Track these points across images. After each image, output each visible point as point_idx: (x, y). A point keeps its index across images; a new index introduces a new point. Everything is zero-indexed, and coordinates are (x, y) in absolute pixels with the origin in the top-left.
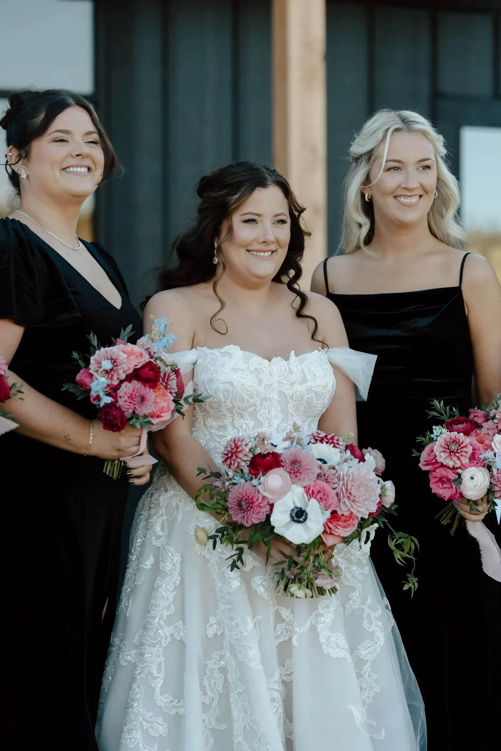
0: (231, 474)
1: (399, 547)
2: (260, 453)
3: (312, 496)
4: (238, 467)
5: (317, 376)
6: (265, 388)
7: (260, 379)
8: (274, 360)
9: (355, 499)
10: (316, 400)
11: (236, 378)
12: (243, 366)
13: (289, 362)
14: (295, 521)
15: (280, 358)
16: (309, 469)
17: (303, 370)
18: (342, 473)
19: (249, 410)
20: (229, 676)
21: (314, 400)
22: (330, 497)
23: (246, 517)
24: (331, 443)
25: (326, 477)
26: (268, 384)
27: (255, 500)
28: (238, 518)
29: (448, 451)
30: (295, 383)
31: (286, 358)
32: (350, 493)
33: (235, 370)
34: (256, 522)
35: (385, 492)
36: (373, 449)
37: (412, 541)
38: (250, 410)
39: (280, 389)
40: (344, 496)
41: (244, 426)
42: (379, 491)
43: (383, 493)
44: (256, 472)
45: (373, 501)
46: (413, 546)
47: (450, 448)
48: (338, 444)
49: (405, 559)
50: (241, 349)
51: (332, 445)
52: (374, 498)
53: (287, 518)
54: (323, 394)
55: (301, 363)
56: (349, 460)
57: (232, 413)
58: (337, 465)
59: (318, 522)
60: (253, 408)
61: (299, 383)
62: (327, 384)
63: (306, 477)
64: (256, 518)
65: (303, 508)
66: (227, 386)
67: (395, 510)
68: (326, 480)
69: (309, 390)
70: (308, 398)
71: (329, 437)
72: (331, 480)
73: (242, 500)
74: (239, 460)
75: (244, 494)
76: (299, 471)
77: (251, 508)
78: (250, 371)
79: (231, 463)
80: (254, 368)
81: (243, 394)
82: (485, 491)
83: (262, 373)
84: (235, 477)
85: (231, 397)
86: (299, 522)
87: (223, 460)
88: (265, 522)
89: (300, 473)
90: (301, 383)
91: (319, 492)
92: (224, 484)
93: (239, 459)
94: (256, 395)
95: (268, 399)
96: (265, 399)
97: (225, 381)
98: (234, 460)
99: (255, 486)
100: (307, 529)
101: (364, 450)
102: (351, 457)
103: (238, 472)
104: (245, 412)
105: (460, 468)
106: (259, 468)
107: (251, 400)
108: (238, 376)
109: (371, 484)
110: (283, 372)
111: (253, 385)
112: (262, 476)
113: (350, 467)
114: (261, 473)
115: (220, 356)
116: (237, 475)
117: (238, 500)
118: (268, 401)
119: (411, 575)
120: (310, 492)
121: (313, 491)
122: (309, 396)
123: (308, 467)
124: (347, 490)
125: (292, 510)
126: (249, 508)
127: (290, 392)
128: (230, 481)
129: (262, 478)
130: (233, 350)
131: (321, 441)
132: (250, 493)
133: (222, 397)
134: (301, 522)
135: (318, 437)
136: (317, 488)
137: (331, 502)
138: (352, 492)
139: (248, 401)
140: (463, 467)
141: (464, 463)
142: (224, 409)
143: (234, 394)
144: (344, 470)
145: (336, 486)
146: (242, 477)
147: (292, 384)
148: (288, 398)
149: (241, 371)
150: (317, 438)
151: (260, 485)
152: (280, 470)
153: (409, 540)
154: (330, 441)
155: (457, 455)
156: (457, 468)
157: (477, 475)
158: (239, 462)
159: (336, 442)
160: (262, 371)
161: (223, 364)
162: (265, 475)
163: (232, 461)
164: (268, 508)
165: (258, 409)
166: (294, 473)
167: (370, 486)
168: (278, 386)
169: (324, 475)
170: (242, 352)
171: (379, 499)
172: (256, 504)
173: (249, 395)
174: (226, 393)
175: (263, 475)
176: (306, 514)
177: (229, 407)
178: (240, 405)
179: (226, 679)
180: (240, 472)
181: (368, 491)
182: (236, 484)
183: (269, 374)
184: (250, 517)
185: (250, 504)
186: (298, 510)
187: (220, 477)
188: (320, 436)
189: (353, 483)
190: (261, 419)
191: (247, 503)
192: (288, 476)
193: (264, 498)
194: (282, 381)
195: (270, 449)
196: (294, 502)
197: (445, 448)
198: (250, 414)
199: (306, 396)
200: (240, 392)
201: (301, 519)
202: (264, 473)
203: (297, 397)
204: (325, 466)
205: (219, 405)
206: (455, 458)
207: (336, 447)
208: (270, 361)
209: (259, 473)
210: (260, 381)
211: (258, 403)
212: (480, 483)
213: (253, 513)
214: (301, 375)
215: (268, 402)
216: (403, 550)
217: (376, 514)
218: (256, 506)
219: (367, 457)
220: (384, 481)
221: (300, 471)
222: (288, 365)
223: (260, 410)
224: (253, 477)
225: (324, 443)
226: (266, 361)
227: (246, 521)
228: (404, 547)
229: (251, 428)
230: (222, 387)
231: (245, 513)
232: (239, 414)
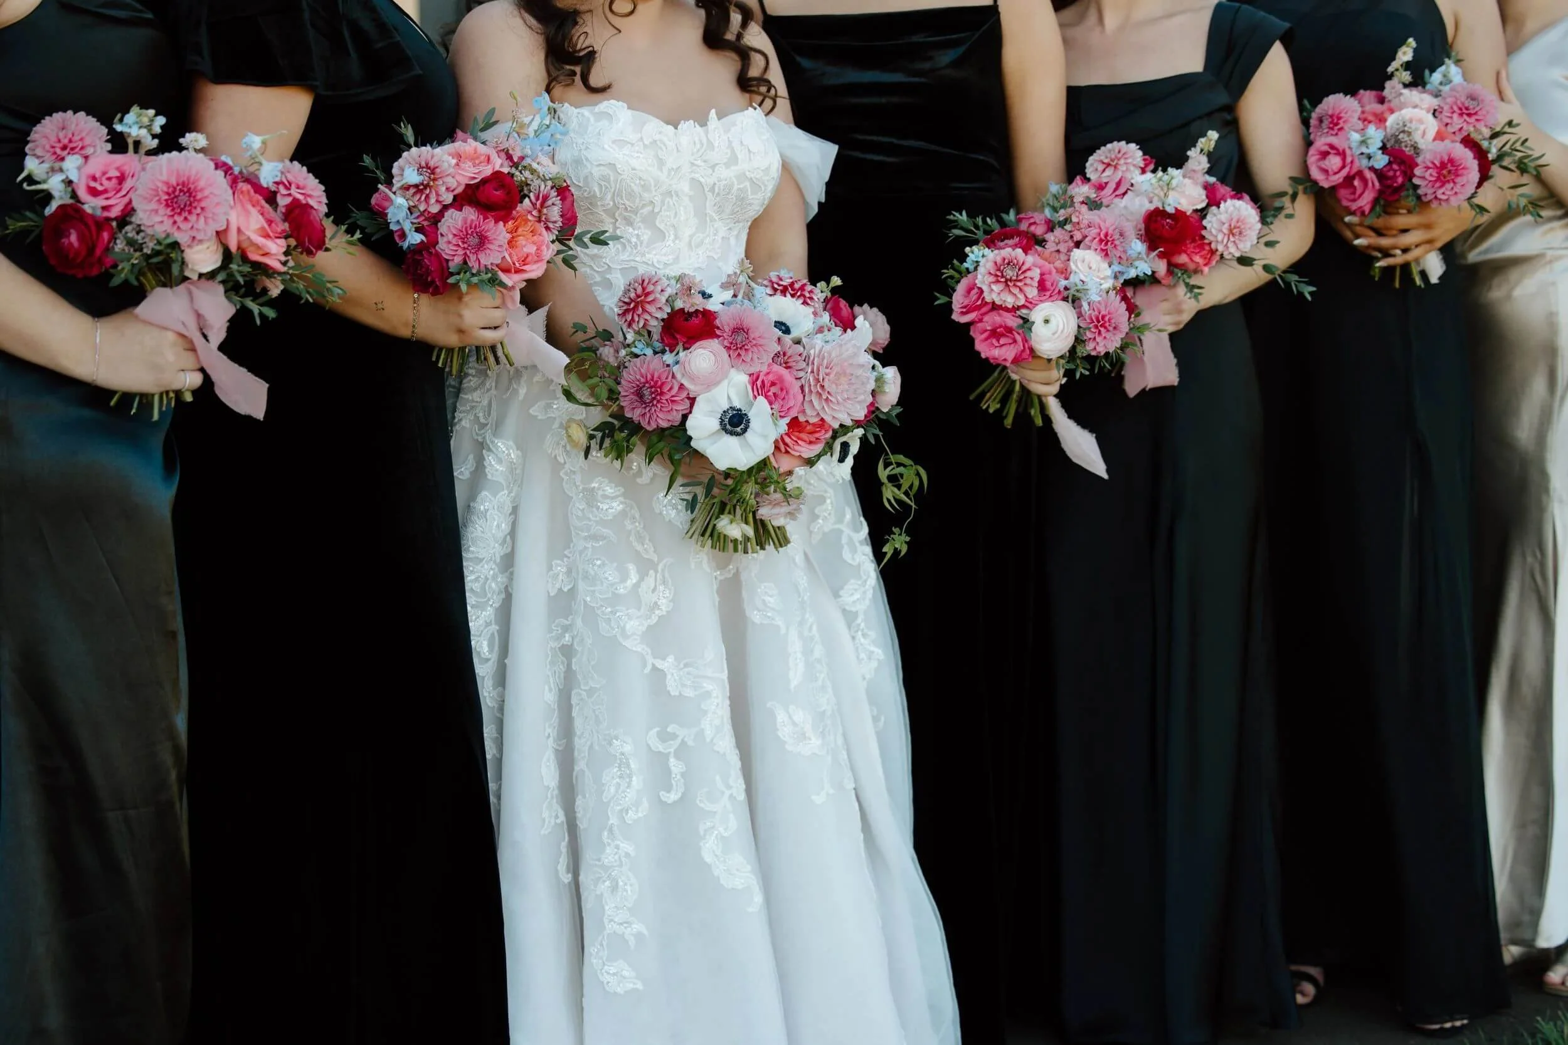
0: (630, 337)
1: (894, 479)
2: (682, 310)
3: (760, 392)
4: (644, 326)
5: (754, 153)
6: (669, 174)
7: (661, 159)
8: (685, 126)
9: (829, 397)
10: (752, 195)
11: (621, 157)
12: (632, 137)
13: (707, 129)
14: (727, 431)
15: (692, 122)
16: (760, 345)
17: (730, 142)
18: (812, 352)
19: (641, 211)
20: (574, 660)
21: (749, 194)
22: (791, 396)
23: (648, 415)
24: (799, 297)
25: (786, 358)
26: (675, 167)
27: (665, 389)
28: (634, 414)
29: (1003, 280)
30: (717, 164)
31: (703, 122)
32: (822, 387)
33: (620, 143)
34: (664, 424)
35: (883, 387)
36: (871, 307)
37: (918, 474)
38: (645, 211)
39: (693, 175)
40: (811, 391)
41: (634, 240)
42: (872, 385)
43: (879, 387)
44: (674, 342)
45: (859, 402)
46: (917, 483)
47: (1005, 274)
48: (811, 298)
49: (899, 502)
50: (629, 108)
51: (801, 301)
52: (862, 397)
53: (715, 424)
54: (763, 183)
55: (727, 131)
56: (826, 330)
57: (613, 217)
58: (805, 337)
59: (765, 437)
60: (650, 208)
61: (725, 164)
62: (770, 165)
63: (755, 357)
64: (664, 419)
65: (743, 409)
66: (606, 171)
67: (898, 416)
68: (786, 363)
69: (742, 177)
70: (739, 189)
71: (797, 286)
72: (794, 364)
73: (644, 386)
74: (648, 317)
75: (649, 377)
76: (744, 346)
77: (658, 402)
78: (645, 146)
79: (633, 319)
80: (651, 140)
81: (632, 185)
82: (1070, 341)
83: (664, 148)
84: (636, 342)
85: (613, 190)
86: (732, 433)
87: (620, 312)
88: (679, 426)
89: (746, 350)
90: (727, 165)
91: (773, 384)
92: (617, 351)
93: (646, 313)
94: (655, 186)
95: (673, 193)
96: (669, 193)
97: (602, 162)
98: (639, 316)
99: (668, 366)
100: (747, 446)
101: (857, 309)
102: (829, 324)
103: (644, 336)
104: (636, 215)
105: (1024, 306)
106: (678, 336)
107: (646, 195)
108: (624, 154)
109: (860, 372)
110: (698, 146)
111: (650, 169)
112: (681, 350)
113: (827, 342)
114: (681, 345)
115: (592, 119)
116: (640, 341)
117: (638, 386)
118: (674, 196)
119: (901, 529)
120: (759, 383)
121: (763, 382)
122: (741, 186)
123: (761, 342)
124: (818, 381)
125: (724, 412)
126: (655, 402)
127: (711, 181)
128: (628, 349)
129: (682, 354)
130: (615, 109)
131: (784, 292)
132: (659, 378)
133: (597, 189)
134: (738, 434)
135: (779, 285)
136: (771, 377)
137: (791, 404)
138: (826, 384)
139: (641, 196)
140: (1029, 305)
141: (1030, 296)
142: (600, 211)
143: (618, 186)
144: (815, 348)
145: (801, 374)
146: (648, 345)
147: (713, 167)
148: (706, 190)
149: (629, 145)
150: (776, 286)
151: (677, 366)
152: (714, 344)
153: (912, 472)
154: (799, 294)
155: (1019, 284)
156: (1019, 308)
157: (1054, 315)
158: (646, 320)
159: (807, 295)
160: (665, 145)
161: (599, 134)
162: (688, 349)
163: (635, 315)
164: (688, 402)
165: (656, 210)
166: (737, 349)
167: (857, 377)
168: (690, 170)
169: (784, 354)
170: (630, 112)
171: (870, 399)
172: (667, 397)
173: (643, 186)
174: (603, 183)
175: (685, 349)
176: (748, 421)
177: (609, 207)
178: (627, 203)
179: (569, 666)
180: (646, 334)
181: (853, 384)
182: (637, 356)
183: (675, 150)
184: (655, 416)
185: (658, 394)
186: (734, 412)
187: (612, 339)
188: (781, 283)
189: (828, 371)
190: (662, 227)
191: (653, 393)
192: (724, 354)
193: (682, 387)
194: (696, 162)
195: (699, 303)
196: (729, 398)
197: (997, 276)
198: (643, 221)
199: (736, 187)
200: (628, 181)
201: (738, 429)
202: (686, 345)
203: (722, 188)
204: (787, 339)
205: (591, 204)
206: (1016, 291)
207: (808, 304)
208: (676, 128)
209: (678, 344)
210: (661, 163)
211: (657, 199)
212: (1061, 327)
213: (661, 410)
214: (729, 151)
215: (674, 198)
216: (899, 487)
217: (865, 422)
218: (667, 400)
219: (859, 321)
220: (883, 367)
221: (746, 347)
222: (707, 133)
223: (661, 211)
224: (667, 349)
225: (788, 295)
226: (670, 128)
227: (647, 420)
228: (902, 481)
229: (645, 243)
230: (596, 172)
231: (648, 409)
232: (625, 218)
